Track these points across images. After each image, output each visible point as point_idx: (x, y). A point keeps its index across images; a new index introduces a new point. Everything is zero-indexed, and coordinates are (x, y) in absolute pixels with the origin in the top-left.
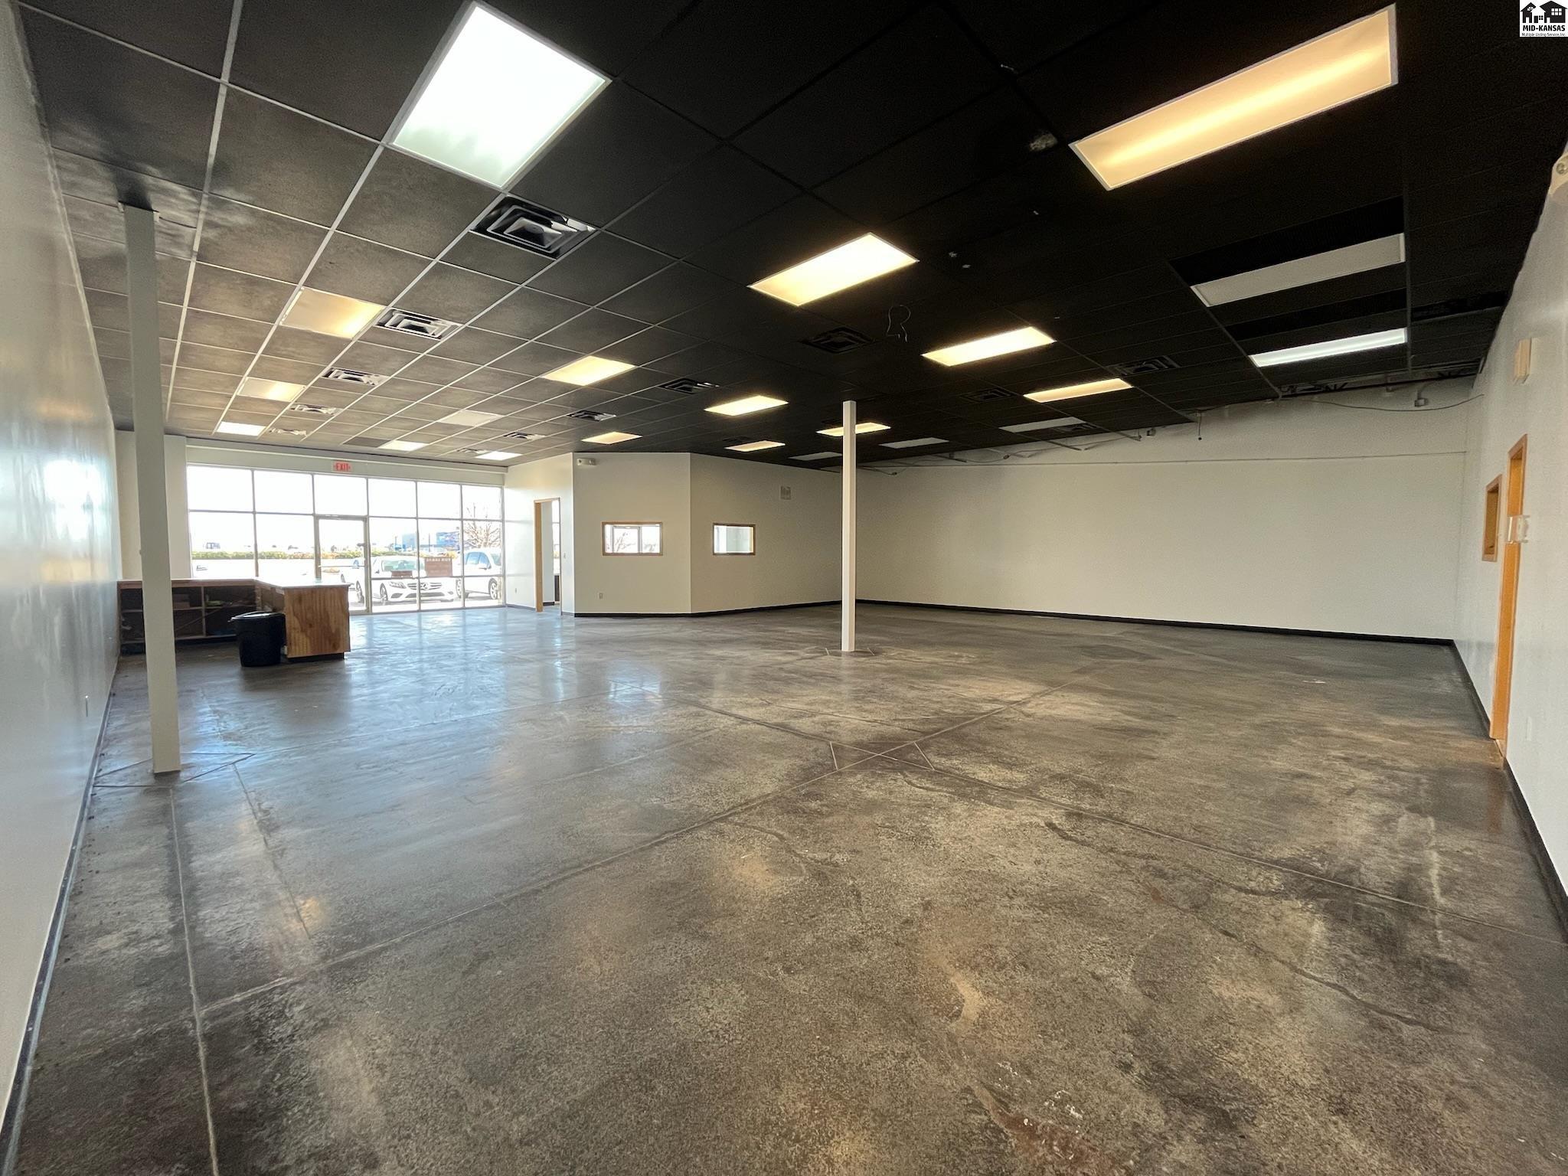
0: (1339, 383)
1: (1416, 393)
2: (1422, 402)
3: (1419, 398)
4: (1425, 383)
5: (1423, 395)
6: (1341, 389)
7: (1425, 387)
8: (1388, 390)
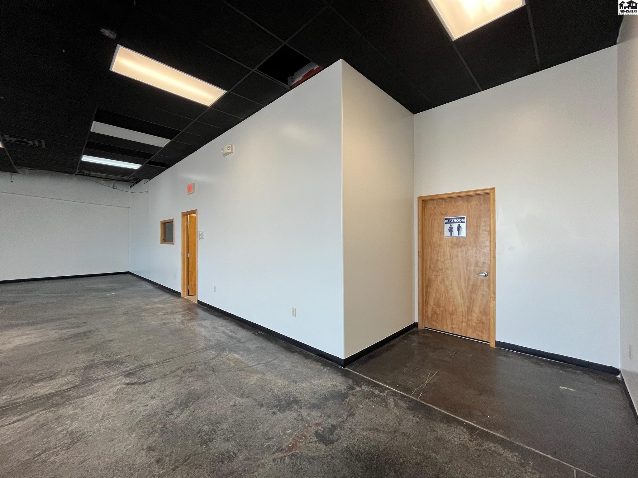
0: (88, 173)
1: (113, 184)
2: (115, 187)
3: (114, 186)
4: (116, 181)
5: (115, 185)
6: (89, 176)
7: (116, 182)
8: (104, 181)
